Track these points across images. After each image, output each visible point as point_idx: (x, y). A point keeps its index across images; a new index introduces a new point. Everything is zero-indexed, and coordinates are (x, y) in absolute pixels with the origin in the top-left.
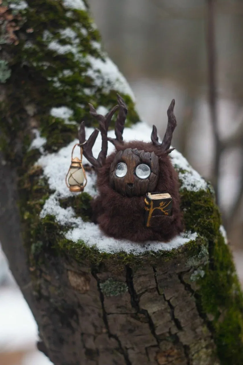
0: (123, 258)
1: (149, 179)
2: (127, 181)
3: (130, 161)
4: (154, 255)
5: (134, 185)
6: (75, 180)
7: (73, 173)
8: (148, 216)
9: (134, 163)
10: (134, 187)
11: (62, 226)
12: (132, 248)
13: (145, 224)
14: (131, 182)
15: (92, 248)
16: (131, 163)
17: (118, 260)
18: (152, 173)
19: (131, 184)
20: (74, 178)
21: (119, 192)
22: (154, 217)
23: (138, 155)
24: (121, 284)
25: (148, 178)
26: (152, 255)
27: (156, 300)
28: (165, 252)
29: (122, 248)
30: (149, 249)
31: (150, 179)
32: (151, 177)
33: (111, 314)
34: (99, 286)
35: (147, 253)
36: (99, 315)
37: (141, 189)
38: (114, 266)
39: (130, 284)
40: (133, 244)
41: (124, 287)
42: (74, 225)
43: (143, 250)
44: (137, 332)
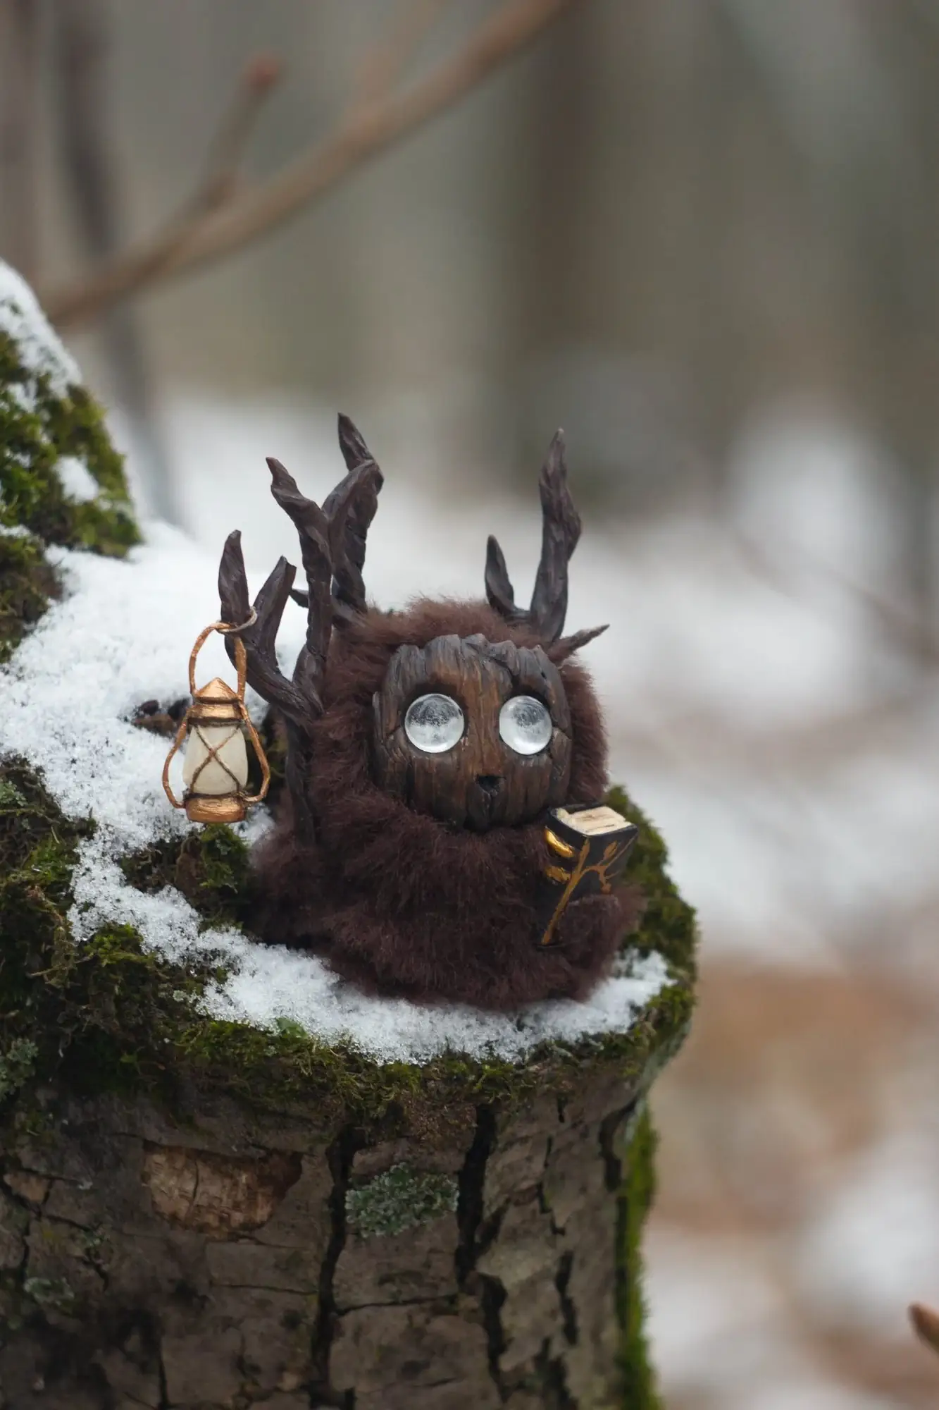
0: (461, 1079)
1: (551, 756)
2: (474, 770)
3: (476, 689)
4: (569, 1055)
5: (502, 782)
6: (228, 771)
7: (221, 746)
8: (558, 902)
9: (496, 694)
10: (502, 790)
11: (175, 968)
12: (487, 1034)
13: (536, 935)
14: (494, 769)
15: (339, 1049)
16: (481, 694)
17: (444, 1090)
18: (557, 733)
19: (488, 780)
20: (228, 767)
21: (437, 812)
22: (577, 903)
23: (500, 661)
24: (433, 1187)
25: (547, 750)
26: (565, 1058)
27: (527, 1233)
28: (611, 1040)
29: (447, 1039)
30: (548, 1034)
31: (555, 752)
32: (556, 747)
33: (355, 1308)
34: (336, 1201)
35: (542, 1052)
36: (292, 1321)
37: (526, 798)
38: (432, 1112)
39: (471, 1178)
40: (490, 1020)
41: (446, 1194)
42: (218, 963)
43: (525, 1041)
44: (435, 1371)
